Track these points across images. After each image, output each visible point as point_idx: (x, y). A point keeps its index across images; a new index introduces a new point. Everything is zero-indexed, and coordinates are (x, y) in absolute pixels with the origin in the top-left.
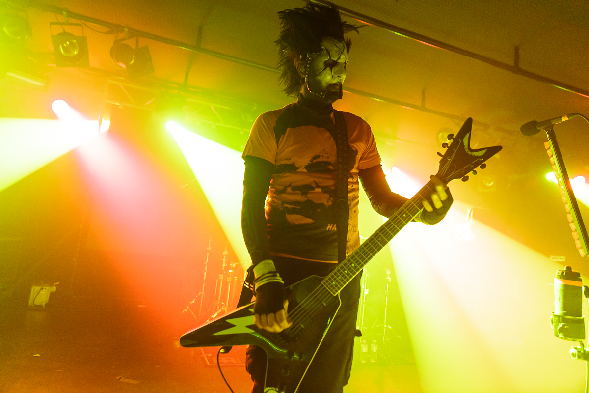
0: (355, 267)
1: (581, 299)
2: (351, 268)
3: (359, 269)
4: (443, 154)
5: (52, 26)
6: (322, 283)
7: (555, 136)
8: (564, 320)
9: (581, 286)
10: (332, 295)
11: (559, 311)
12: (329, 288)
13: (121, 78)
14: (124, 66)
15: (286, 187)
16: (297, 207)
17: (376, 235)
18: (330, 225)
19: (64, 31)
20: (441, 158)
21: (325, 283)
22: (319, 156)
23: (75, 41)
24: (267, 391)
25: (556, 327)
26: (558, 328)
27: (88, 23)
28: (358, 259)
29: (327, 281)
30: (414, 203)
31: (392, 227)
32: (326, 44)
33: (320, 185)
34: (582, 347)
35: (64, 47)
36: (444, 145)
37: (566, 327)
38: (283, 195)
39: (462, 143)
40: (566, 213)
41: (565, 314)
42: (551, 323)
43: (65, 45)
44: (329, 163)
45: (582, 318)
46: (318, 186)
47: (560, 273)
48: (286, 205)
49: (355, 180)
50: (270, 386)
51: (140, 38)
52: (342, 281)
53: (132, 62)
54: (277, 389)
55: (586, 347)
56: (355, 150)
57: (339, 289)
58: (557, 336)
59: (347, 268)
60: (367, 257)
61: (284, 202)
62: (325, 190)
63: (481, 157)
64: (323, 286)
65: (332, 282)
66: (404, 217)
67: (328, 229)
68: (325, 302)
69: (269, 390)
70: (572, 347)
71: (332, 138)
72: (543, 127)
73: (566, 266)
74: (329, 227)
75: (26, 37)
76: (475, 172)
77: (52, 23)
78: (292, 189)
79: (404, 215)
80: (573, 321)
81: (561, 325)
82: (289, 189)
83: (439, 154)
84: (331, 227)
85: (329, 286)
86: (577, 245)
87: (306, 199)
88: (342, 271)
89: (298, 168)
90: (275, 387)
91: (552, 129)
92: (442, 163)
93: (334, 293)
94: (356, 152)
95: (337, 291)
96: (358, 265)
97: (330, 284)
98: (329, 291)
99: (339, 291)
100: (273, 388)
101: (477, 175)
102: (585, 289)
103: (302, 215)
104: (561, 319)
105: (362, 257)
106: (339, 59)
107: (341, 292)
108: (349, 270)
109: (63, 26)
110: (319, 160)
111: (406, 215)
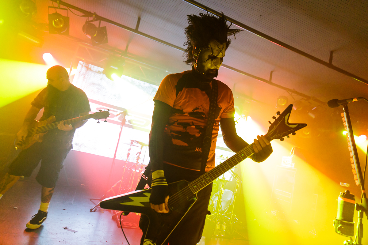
0: (209, 180)
1: (354, 211)
2: (206, 180)
3: (211, 181)
4: (272, 123)
5: (50, 8)
6: (189, 186)
7: (348, 110)
8: (342, 223)
9: (354, 203)
10: (193, 193)
11: (339, 216)
12: (192, 189)
13: (87, 44)
14: (89, 37)
15: (175, 122)
16: (179, 135)
17: (224, 163)
18: (197, 149)
19: (56, 12)
20: (270, 125)
21: (190, 186)
22: (198, 108)
23: (62, 19)
24: (146, 241)
25: (336, 227)
26: (338, 228)
27: (71, 9)
28: (212, 175)
29: (191, 185)
30: (250, 149)
31: (234, 160)
32: (211, 45)
33: (195, 124)
34: (351, 241)
35: (55, 22)
36: (274, 118)
37: (342, 227)
38: (172, 126)
39: (284, 118)
40: (350, 157)
41: (343, 220)
42: (334, 224)
43: (56, 21)
44: (203, 114)
45: (353, 223)
46: (193, 125)
47: (342, 194)
48: (172, 133)
49: (217, 125)
50: (148, 239)
51: (102, 21)
52: (200, 186)
53: (95, 35)
54: (152, 241)
55: (354, 242)
56: (220, 107)
57: (198, 190)
58: (337, 232)
59: (204, 179)
60: (217, 175)
61: (171, 131)
62: (198, 127)
63: (293, 129)
64: (188, 187)
65: (194, 186)
66: (242, 156)
67: (196, 151)
68: (188, 197)
69: (147, 241)
70: (345, 240)
71: (208, 99)
72: (341, 103)
73: (346, 190)
74: (197, 150)
75: (33, 13)
76: (288, 137)
77: (50, 7)
78: (178, 124)
79: (243, 155)
80: (347, 224)
81: (340, 226)
82: (176, 124)
83: (270, 122)
84: (198, 150)
85: (192, 188)
86: (354, 178)
87: (185, 131)
88: (201, 180)
89: (185, 113)
90: (151, 240)
91: (347, 105)
92: (271, 128)
93: (194, 193)
94: (221, 109)
95: (196, 192)
96: (211, 179)
97: (192, 187)
98: (192, 190)
99: (197, 192)
100: (150, 240)
101: (289, 138)
102: (357, 205)
103: (181, 141)
104: (340, 222)
105: (214, 174)
106: (218, 55)
107: (198, 192)
108: (205, 180)
109: (56, 9)
110: (198, 111)
111: (244, 155)
